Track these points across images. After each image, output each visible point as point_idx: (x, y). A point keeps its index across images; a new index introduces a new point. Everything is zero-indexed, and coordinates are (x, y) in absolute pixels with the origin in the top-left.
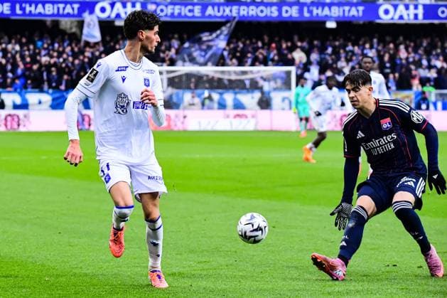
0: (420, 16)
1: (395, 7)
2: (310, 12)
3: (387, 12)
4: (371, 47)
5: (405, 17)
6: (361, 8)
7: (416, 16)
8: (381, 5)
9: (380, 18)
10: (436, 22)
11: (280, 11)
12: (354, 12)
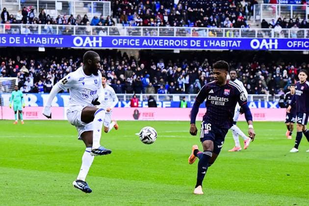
0: (100, 45)
1: (84, 38)
2: (28, 41)
3: (78, 41)
4: (68, 65)
5: (91, 45)
6: (61, 39)
7: (97, 44)
8: (74, 37)
9: (75, 46)
10: (111, 48)
11: (8, 40)
12: (56, 41)
